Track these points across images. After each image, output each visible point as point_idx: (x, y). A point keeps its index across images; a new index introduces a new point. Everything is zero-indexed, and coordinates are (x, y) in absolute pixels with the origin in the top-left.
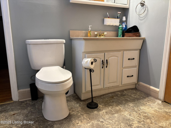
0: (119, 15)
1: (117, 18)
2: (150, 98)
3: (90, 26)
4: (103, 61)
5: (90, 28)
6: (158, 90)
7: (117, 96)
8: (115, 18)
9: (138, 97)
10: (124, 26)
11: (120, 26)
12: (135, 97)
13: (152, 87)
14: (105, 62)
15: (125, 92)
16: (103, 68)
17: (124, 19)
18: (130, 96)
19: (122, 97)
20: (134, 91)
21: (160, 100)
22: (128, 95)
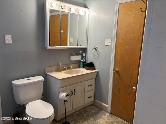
0: (81, 53)
1: (79, 55)
2: (102, 111)
3: (61, 63)
4: (72, 91)
5: (61, 65)
6: (107, 106)
7: (81, 113)
8: (78, 55)
9: (95, 112)
10: (84, 60)
11: (81, 61)
12: (94, 112)
13: (104, 104)
14: (74, 91)
15: (87, 108)
16: (72, 95)
17: (84, 55)
18: (90, 111)
19: (85, 114)
20: (93, 107)
21: (108, 112)
22: (88, 111)
